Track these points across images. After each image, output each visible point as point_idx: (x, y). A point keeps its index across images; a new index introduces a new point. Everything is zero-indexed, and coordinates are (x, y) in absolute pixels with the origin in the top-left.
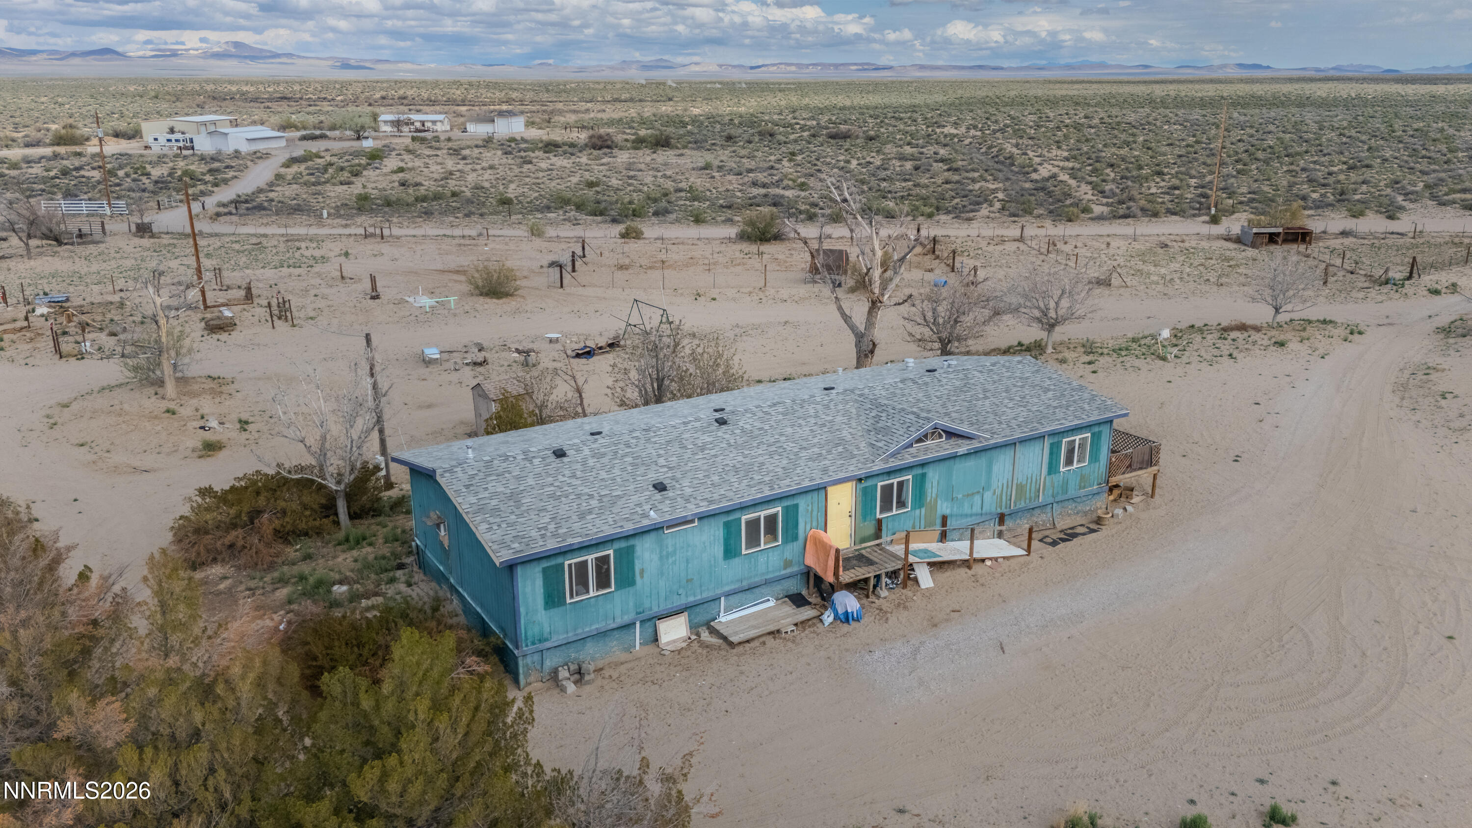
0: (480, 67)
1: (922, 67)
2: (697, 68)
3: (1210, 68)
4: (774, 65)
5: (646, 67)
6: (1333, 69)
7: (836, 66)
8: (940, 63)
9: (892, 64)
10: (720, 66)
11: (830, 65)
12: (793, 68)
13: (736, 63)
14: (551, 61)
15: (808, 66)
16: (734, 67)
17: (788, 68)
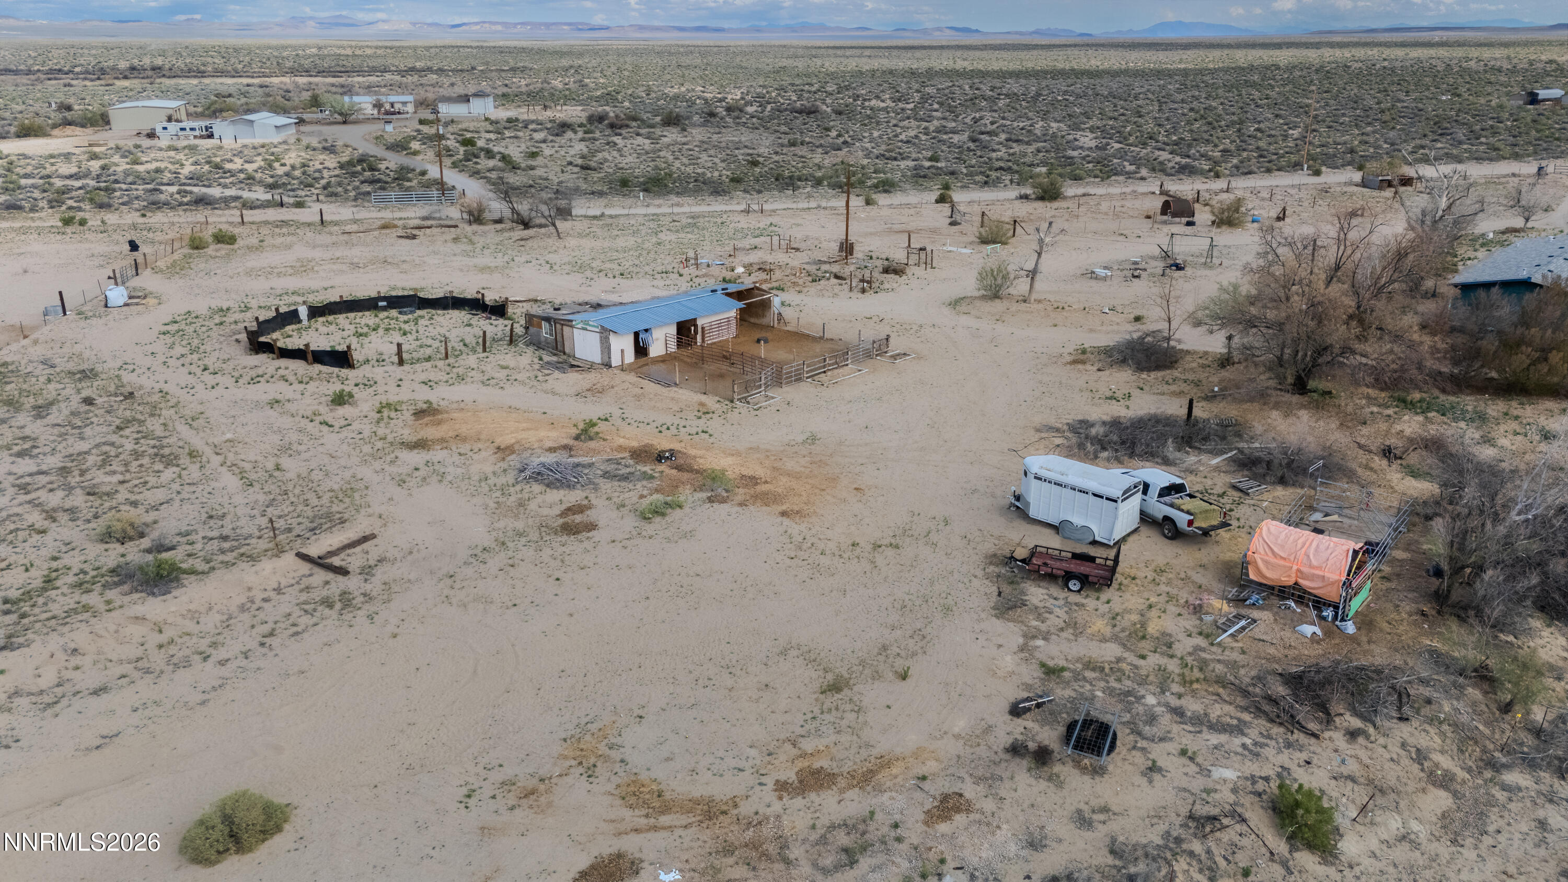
0: (109, 24)
1: (641, 28)
2: (386, 27)
3: (925, 31)
4: (476, 24)
5: (322, 24)
6: (1036, 32)
7: (548, 25)
8: (656, 23)
9: (606, 23)
10: (414, 24)
11: (541, 24)
12: (499, 28)
13: (429, 20)
14: (198, 17)
15: (516, 25)
16: (429, 25)
17: (493, 28)
